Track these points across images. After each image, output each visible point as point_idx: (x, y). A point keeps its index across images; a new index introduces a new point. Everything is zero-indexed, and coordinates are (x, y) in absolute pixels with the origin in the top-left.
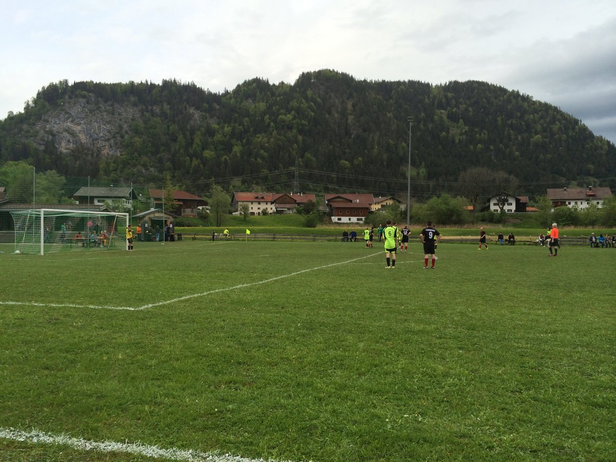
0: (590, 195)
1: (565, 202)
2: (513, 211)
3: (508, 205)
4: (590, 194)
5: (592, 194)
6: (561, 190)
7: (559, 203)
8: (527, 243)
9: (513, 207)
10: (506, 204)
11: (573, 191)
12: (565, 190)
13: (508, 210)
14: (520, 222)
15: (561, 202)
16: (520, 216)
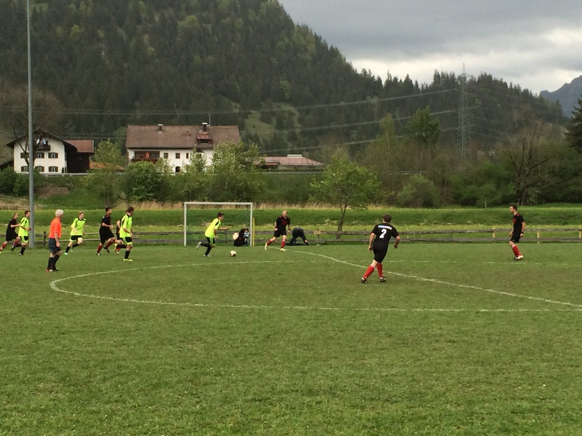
0: (203, 141)
1: (158, 153)
2: (60, 171)
3: (50, 157)
4: (203, 137)
5: (207, 138)
6: (154, 128)
7: (148, 156)
9: (61, 162)
10: (46, 155)
11: (173, 132)
12: (160, 129)
13: (50, 169)
14: (67, 193)
15: (151, 153)
16: (68, 182)
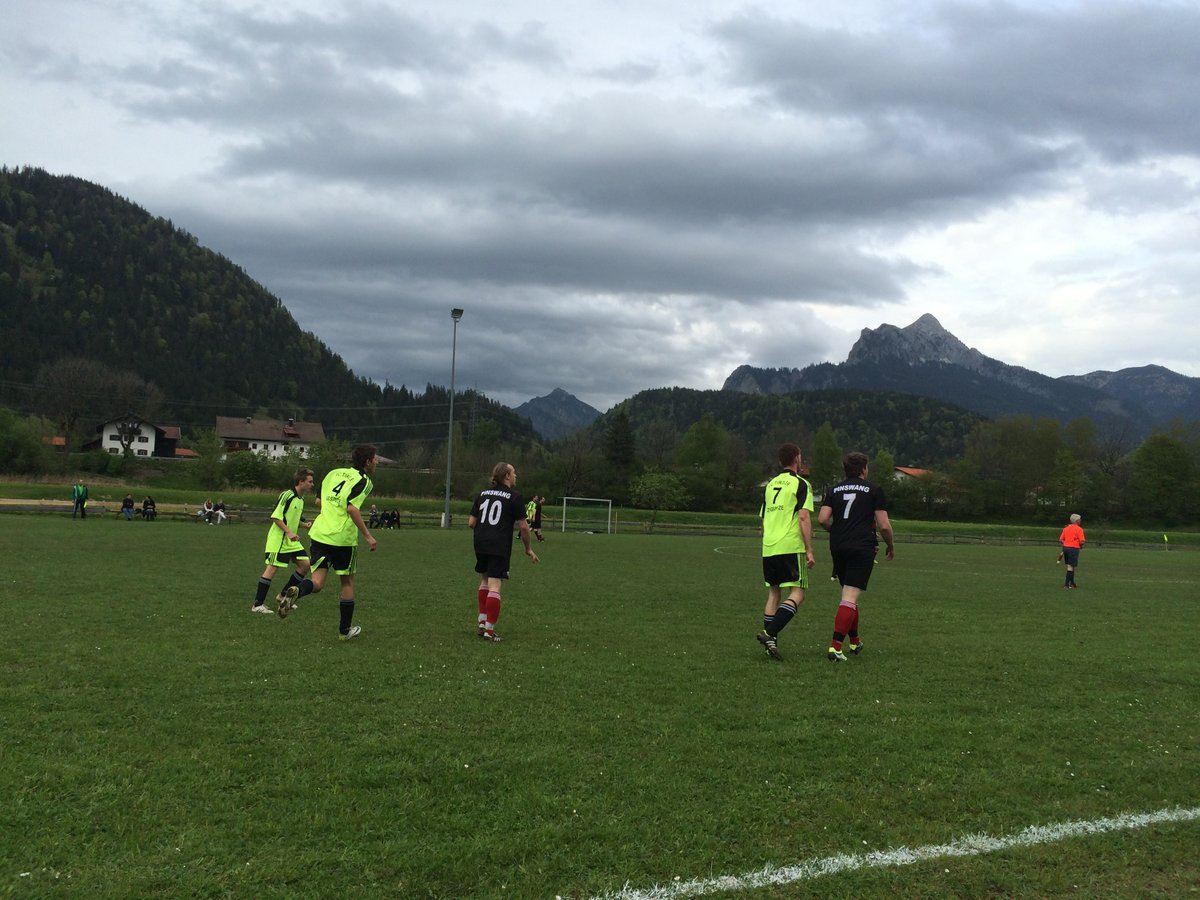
0: (291, 435)
1: (247, 444)
2: (149, 455)
4: (290, 432)
5: (294, 432)
6: (242, 420)
7: (237, 445)
8: (178, 517)
9: (150, 447)
10: (136, 439)
11: (261, 424)
12: (249, 421)
13: (140, 452)
14: (162, 476)
15: (240, 443)
16: (162, 465)
